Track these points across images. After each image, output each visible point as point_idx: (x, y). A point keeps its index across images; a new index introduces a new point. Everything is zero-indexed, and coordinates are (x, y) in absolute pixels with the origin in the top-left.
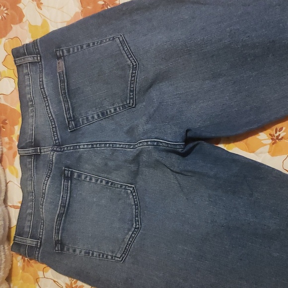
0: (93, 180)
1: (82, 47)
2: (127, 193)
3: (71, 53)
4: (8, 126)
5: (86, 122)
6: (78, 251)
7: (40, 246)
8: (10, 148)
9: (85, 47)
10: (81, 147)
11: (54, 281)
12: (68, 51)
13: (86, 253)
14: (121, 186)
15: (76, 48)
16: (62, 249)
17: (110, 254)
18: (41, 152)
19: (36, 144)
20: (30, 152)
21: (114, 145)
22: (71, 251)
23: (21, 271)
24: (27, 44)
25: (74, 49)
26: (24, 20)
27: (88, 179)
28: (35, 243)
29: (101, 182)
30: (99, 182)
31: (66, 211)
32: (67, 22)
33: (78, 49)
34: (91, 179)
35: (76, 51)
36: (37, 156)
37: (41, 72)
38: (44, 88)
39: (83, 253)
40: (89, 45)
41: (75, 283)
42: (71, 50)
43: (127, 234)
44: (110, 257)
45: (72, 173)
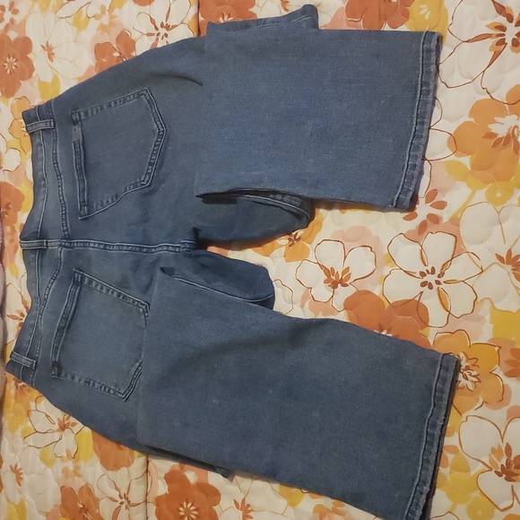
0: (104, 291)
1: (102, 108)
2: (139, 312)
3: (90, 115)
4: (11, 212)
5: (100, 207)
6: (76, 380)
7: (36, 367)
8: (12, 241)
9: (105, 107)
10: (91, 245)
11: (47, 416)
12: (86, 114)
13: (86, 382)
14: (133, 302)
15: (94, 110)
16: (59, 374)
17: (113, 387)
18: (47, 246)
19: (42, 235)
20: (34, 244)
21: (121, 248)
22: (69, 377)
23: (13, 401)
24: (39, 106)
25: (92, 111)
26: (34, 74)
27: (99, 287)
28: (29, 363)
29: (113, 293)
30: (110, 293)
31: (68, 325)
32: (79, 78)
33: (97, 111)
34: (102, 288)
35: (95, 113)
36: (42, 252)
37: (55, 141)
38: (57, 163)
39: (82, 382)
40: (110, 105)
41: (68, 419)
42: (89, 112)
43: (133, 365)
44: (112, 392)
45: (83, 278)
